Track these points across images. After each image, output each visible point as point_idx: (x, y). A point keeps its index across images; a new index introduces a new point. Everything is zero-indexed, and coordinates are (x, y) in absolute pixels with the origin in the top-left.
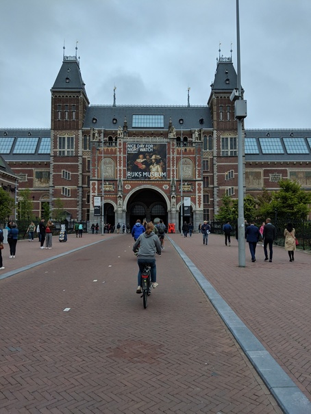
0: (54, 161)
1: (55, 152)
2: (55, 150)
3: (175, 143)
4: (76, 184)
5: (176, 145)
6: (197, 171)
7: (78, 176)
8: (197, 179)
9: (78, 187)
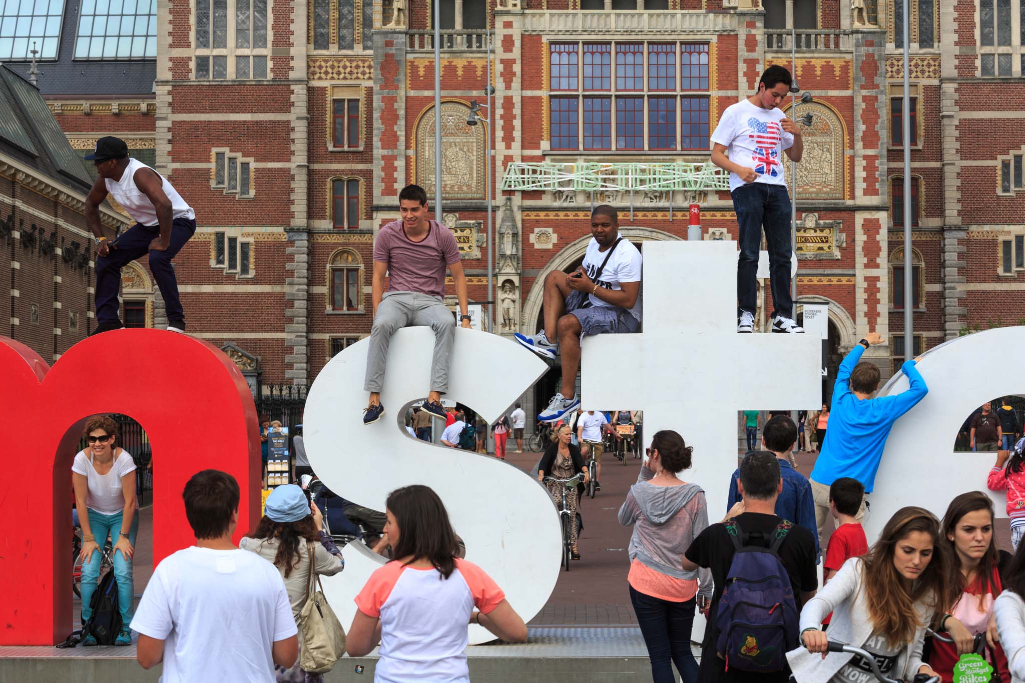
0: (175, 107)
1: (179, 65)
2: (179, 53)
3: (759, 32)
4: (283, 217)
5: (761, 47)
6: (860, 164)
7: (287, 176)
8: (862, 200)
9: (290, 230)
